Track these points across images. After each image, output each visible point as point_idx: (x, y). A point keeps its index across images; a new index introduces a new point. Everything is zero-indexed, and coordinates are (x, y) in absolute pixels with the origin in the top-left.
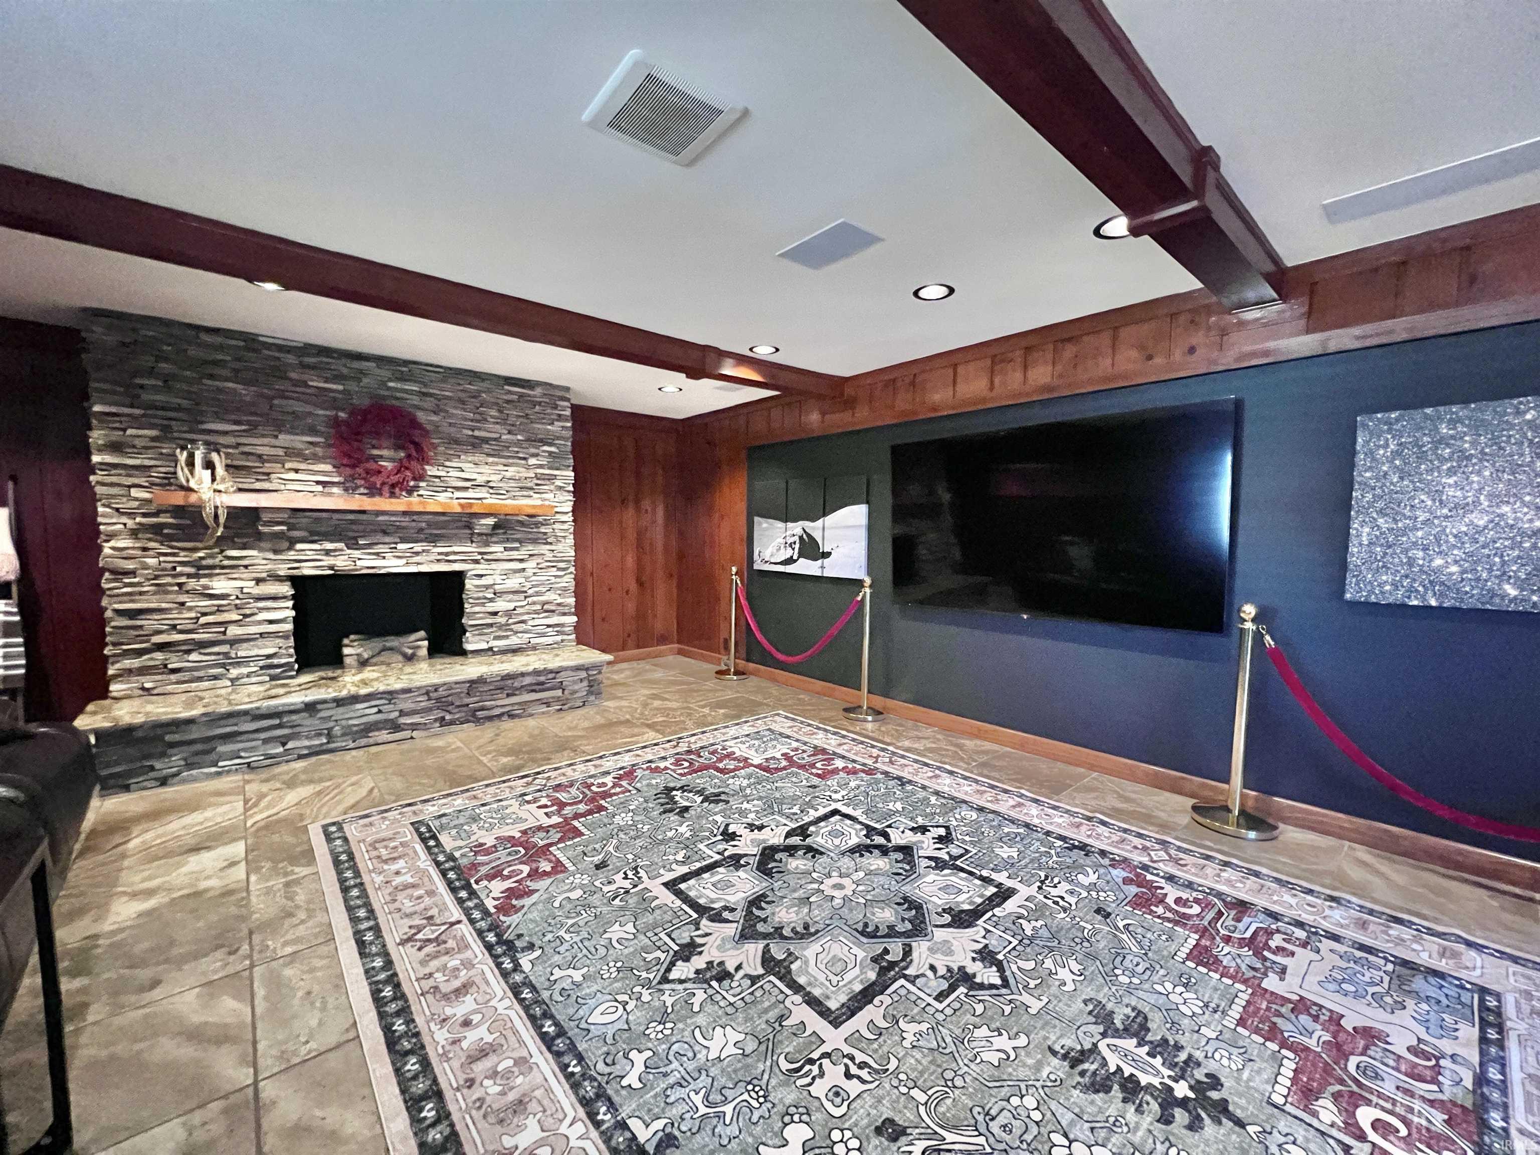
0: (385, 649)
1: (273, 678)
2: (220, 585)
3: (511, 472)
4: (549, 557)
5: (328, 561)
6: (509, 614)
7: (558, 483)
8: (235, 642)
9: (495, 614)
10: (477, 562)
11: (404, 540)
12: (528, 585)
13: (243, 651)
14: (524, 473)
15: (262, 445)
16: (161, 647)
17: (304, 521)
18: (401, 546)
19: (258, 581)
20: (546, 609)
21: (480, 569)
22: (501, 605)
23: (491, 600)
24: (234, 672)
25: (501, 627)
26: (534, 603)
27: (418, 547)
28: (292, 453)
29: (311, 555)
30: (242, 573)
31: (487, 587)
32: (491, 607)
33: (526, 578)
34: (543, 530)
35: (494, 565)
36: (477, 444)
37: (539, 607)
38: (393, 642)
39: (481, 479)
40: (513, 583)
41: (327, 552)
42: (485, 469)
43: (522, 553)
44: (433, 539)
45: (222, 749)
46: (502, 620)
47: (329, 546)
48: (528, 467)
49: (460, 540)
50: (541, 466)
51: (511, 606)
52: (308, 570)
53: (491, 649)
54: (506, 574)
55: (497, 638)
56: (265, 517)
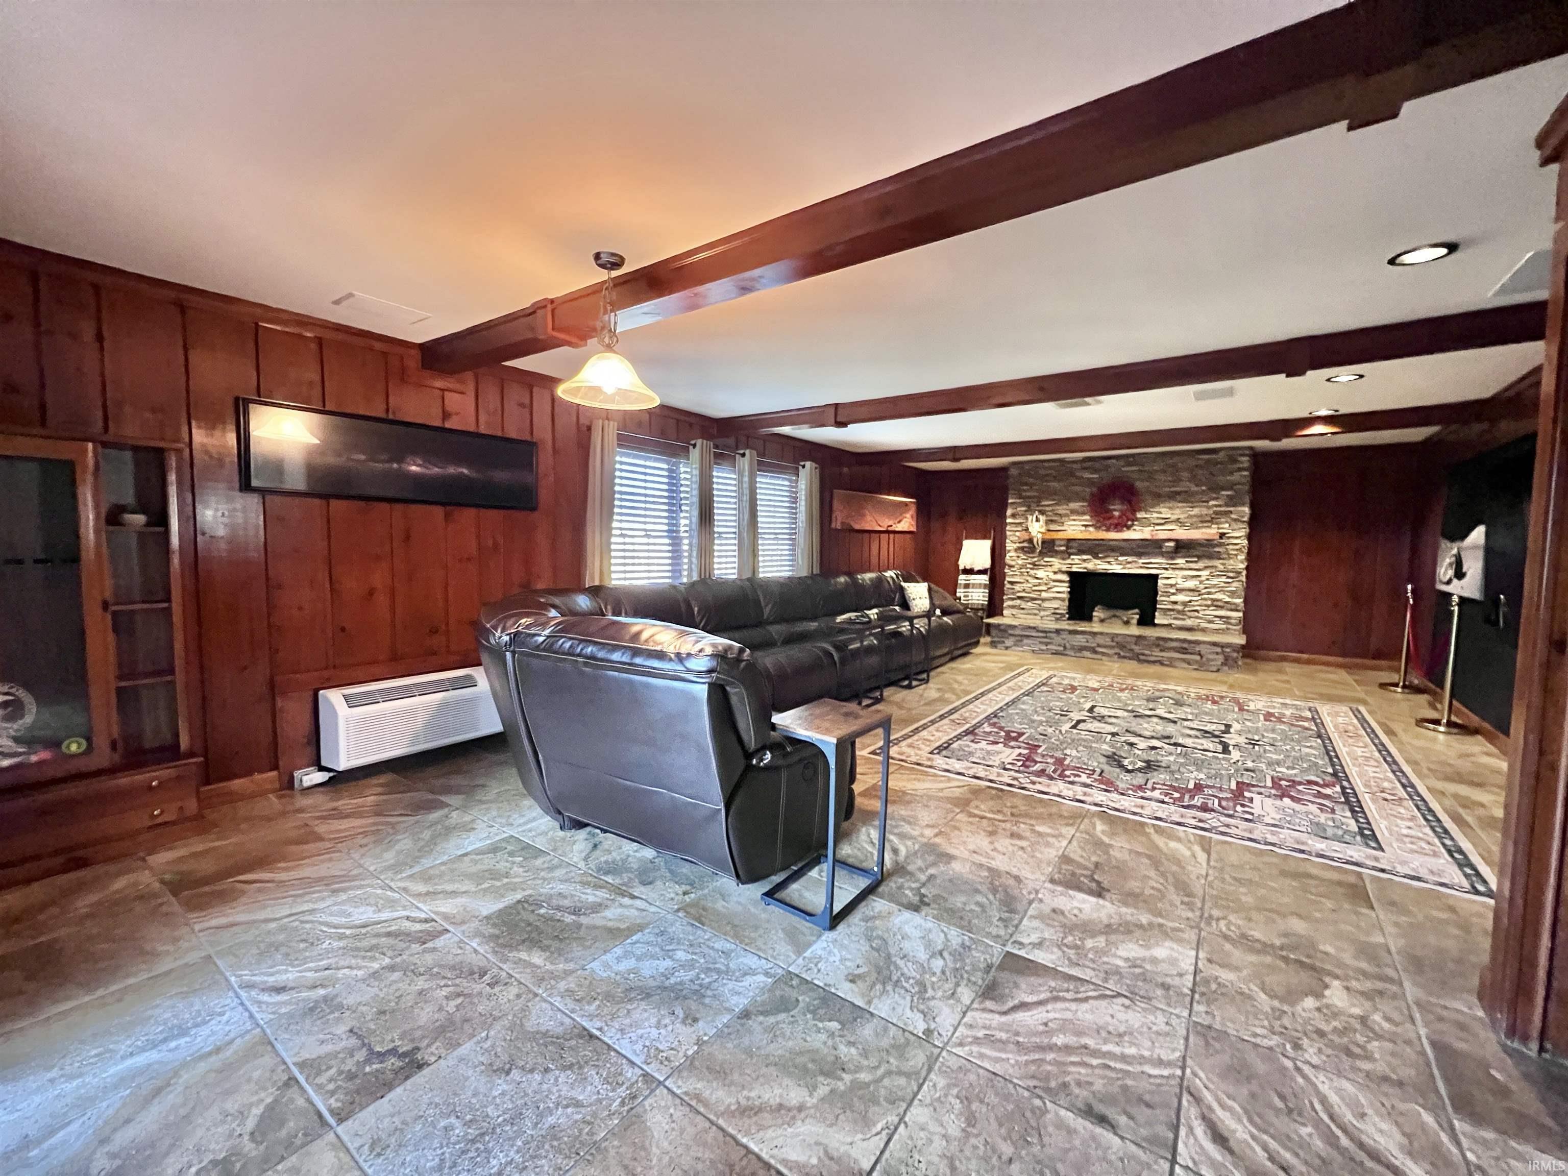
0: (1114, 616)
1: (1057, 619)
2: (1041, 573)
3: (1196, 511)
4: (1221, 567)
5: (1085, 565)
6: (1185, 604)
7: (1233, 516)
8: (1043, 600)
9: (1175, 603)
10: (1166, 569)
11: (1122, 555)
12: (1202, 586)
13: (1046, 604)
14: (1205, 511)
15: (1062, 509)
16: (1020, 598)
17: (1074, 544)
18: (1120, 558)
19: (1055, 573)
20: (1217, 604)
21: (1166, 574)
22: (1180, 598)
23: (1173, 594)
24: (1042, 613)
25: (1179, 612)
26: (1205, 599)
27: (1130, 559)
28: (1073, 512)
29: (1077, 561)
30: (1049, 569)
31: (1172, 586)
32: (1173, 598)
33: (1201, 582)
34: (1217, 549)
35: (1177, 572)
36: (1172, 496)
37: (1209, 602)
38: (1119, 613)
39: (1174, 517)
40: (1191, 584)
41: (1084, 560)
42: (1178, 511)
43: (1200, 565)
44: (1140, 555)
45: (1026, 641)
46: (1180, 607)
47: (1085, 557)
48: (1209, 508)
49: (1156, 555)
50: (1220, 506)
51: (1188, 599)
52: (1075, 569)
53: (1170, 625)
54: (1186, 578)
55: (1175, 619)
56: (1057, 543)
